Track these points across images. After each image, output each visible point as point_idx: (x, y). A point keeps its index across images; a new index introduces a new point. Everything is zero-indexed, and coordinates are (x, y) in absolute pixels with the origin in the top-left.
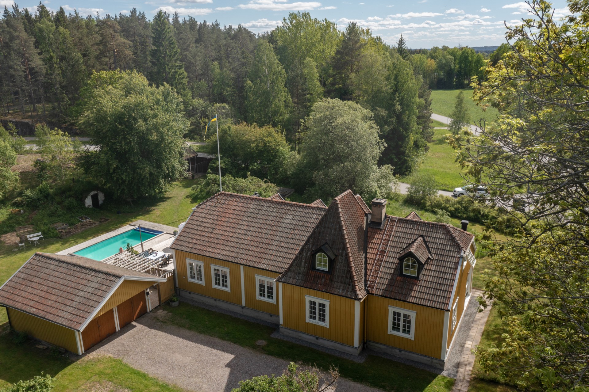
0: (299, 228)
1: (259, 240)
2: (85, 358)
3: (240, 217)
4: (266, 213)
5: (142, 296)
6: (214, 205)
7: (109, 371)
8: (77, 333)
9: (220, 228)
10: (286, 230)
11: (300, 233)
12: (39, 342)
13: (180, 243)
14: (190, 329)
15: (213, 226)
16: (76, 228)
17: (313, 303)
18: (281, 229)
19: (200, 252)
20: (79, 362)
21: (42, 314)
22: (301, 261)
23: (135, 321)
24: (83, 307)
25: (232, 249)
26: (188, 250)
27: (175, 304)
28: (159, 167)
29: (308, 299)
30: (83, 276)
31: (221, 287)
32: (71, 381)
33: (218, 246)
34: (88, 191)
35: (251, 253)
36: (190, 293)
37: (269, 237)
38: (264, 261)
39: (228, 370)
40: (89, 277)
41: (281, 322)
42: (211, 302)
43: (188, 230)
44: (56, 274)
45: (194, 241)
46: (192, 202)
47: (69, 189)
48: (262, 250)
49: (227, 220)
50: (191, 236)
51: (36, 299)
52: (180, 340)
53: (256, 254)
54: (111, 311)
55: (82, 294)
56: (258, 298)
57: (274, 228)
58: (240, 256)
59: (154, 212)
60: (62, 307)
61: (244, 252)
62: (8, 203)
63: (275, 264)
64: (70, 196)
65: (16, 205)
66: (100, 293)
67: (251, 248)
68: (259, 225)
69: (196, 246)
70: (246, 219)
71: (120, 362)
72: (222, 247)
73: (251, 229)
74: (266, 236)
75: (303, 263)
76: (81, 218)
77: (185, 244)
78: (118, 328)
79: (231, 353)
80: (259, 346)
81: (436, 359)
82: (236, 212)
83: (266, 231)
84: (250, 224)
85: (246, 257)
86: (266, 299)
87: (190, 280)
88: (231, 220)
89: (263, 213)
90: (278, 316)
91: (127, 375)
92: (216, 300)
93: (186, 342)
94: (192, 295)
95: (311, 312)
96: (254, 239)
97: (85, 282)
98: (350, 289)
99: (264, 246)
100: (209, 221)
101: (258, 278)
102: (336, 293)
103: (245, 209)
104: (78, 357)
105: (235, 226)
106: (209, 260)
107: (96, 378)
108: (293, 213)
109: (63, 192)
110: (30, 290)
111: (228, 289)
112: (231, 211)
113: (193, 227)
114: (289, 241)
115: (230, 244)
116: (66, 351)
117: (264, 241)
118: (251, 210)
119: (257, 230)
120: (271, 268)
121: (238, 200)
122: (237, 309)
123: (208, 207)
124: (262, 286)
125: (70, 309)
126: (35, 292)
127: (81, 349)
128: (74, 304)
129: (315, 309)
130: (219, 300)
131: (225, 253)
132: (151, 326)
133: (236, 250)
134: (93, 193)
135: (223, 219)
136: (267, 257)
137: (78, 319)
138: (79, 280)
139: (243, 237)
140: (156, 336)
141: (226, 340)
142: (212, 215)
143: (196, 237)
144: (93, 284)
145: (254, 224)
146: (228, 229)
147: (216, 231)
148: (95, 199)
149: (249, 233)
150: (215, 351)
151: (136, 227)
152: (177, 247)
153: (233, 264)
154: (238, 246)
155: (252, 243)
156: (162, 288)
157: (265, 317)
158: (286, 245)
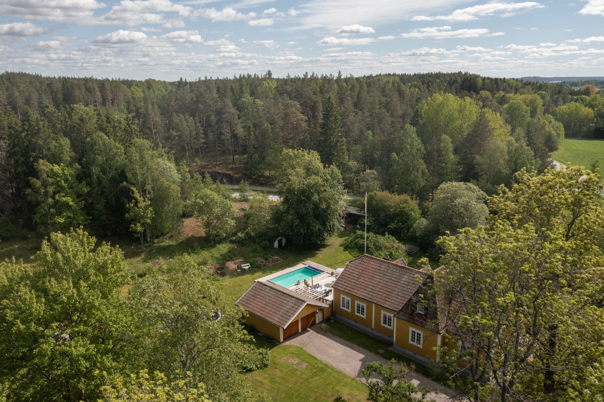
0: (411, 285)
1: (386, 289)
2: (284, 344)
3: (375, 273)
4: (392, 272)
5: (313, 314)
6: (360, 262)
7: (297, 353)
8: (281, 328)
9: (363, 278)
10: (403, 285)
11: (411, 288)
12: (259, 332)
13: (338, 284)
14: (340, 337)
15: (358, 276)
16: (269, 262)
17: (413, 332)
18: (400, 284)
19: (349, 292)
20: (280, 345)
21: (263, 316)
22: (409, 306)
23: (309, 328)
24: (285, 316)
25: (369, 293)
26: (343, 289)
27: (332, 321)
28: (324, 224)
29: (411, 329)
30: (284, 298)
31: (360, 315)
32: (278, 355)
33: (361, 290)
34: (277, 237)
35: (380, 297)
37: (392, 288)
38: (387, 303)
39: (361, 363)
40: (288, 300)
41: (394, 341)
42: (353, 323)
43: (343, 277)
44: (270, 295)
45: (346, 284)
46: (344, 250)
47: (265, 234)
48: (387, 296)
49: (367, 273)
50: (345, 281)
51: (260, 308)
52: (335, 342)
53: (383, 298)
54: (298, 320)
55: (284, 308)
56: (382, 324)
57: (396, 283)
58: (373, 297)
59: (318, 255)
60: (274, 314)
61: (376, 295)
62: (228, 240)
63: (394, 305)
64: (265, 239)
65: (232, 242)
66: (294, 309)
67: (380, 294)
68: (387, 280)
69: (347, 288)
70: (379, 274)
71: (302, 349)
72: (363, 291)
73: (382, 281)
74: (390, 287)
76: (272, 255)
77: (341, 285)
78: (300, 331)
79: (363, 354)
80: (379, 353)
82: (373, 269)
83: (391, 284)
84: (381, 278)
85: (377, 299)
86: (386, 326)
87: (342, 308)
88: (370, 274)
89: (390, 272)
90: (393, 337)
91: (306, 356)
92: (356, 322)
93: (338, 344)
94: (342, 317)
95: (412, 337)
96: (383, 288)
97: (285, 302)
99: (388, 293)
100: (357, 273)
101: (383, 312)
103: (379, 268)
104: (280, 343)
105: (372, 278)
106: (354, 297)
107: (290, 355)
108: (408, 274)
109: (261, 236)
110: (256, 302)
111: (364, 317)
112: (370, 268)
113: (346, 275)
114: (404, 292)
115: (368, 289)
116: (274, 339)
117: (389, 290)
118: (383, 269)
119: (385, 282)
120: (391, 308)
121: (375, 261)
122: (369, 330)
123: (356, 264)
124: (385, 317)
125: (278, 316)
126: (259, 304)
127: (282, 339)
128: (280, 314)
129: (415, 336)
130: (359, 323)
131: (364, 294)
132: (318, 332)
133: (371, 294)
134: (279, 238)
135: (365, 273)
136: (389, 300)
137: (283, 322)
138: (282, 300)
139: (376, 286)
140: (321, 338)
141: (361, 347)
142: (358, 269)
143: (348, 282)
144: (290, 304)
145: (383, 279)
146: (367, 279)
147: (360, 280)
148: (280, 242)
149: (380, 284)
150: (354, 352)
151: (306, 266)
152: (336, 287)
153: (369, 302)
154: (372, 291)
155: (382, 291)
156: (325, 310)
157: (385, 337)
158: (402, 295)
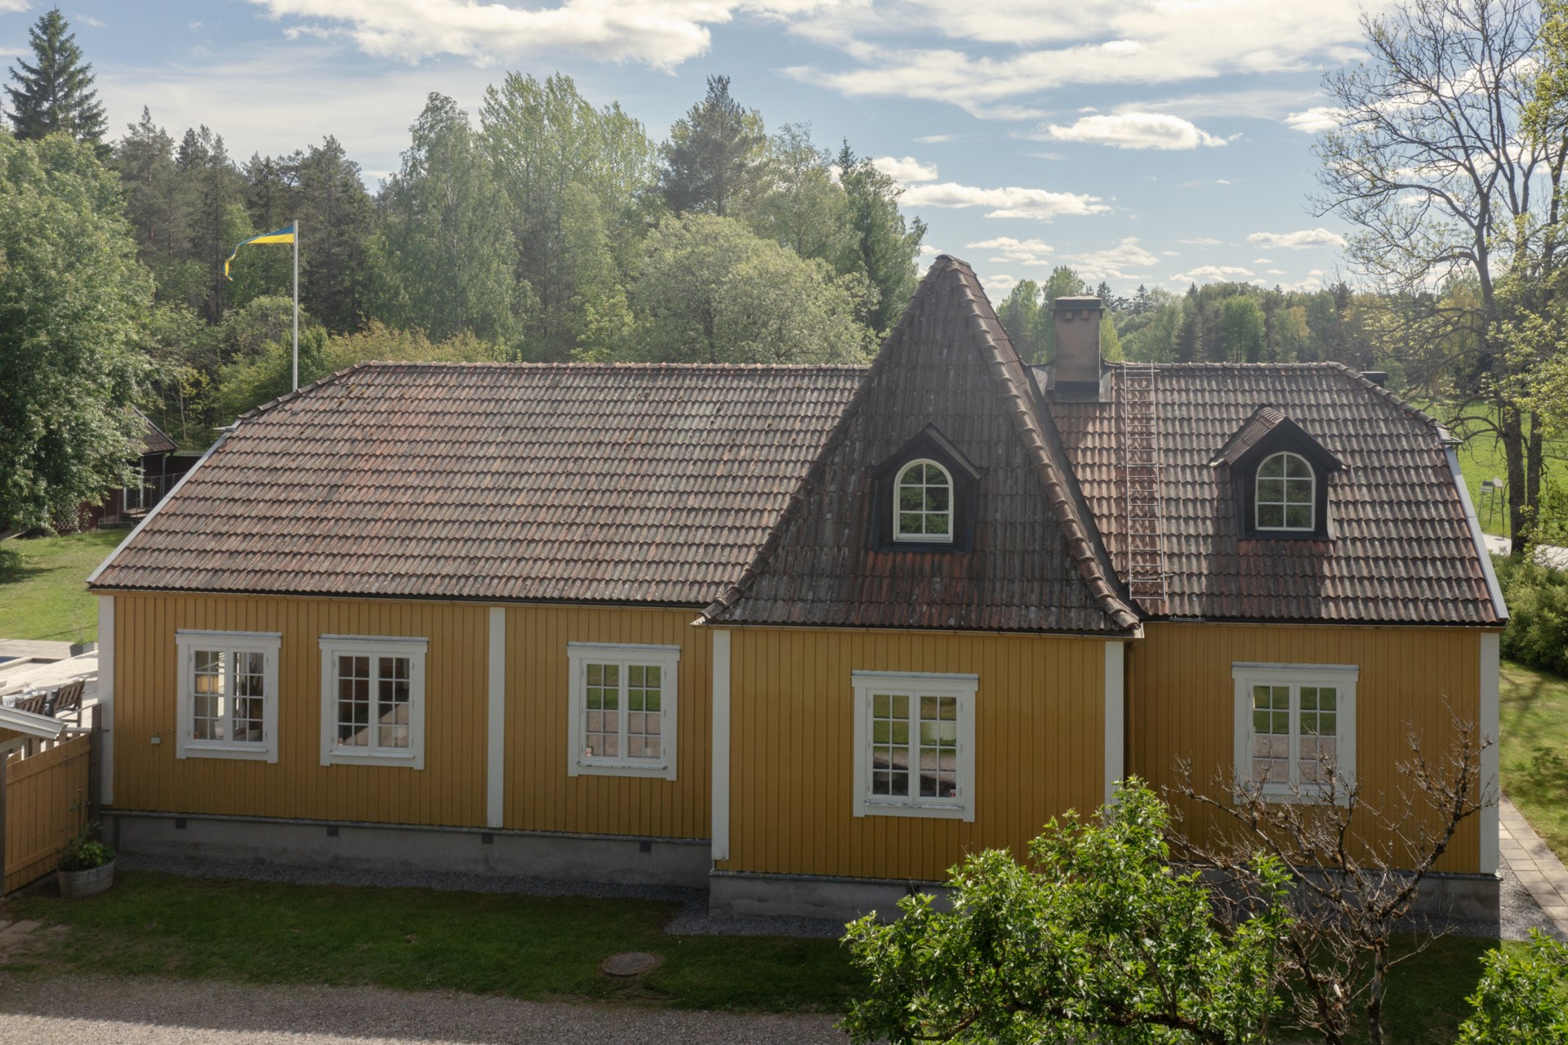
0: (753, 439)
6: (334, 405)
9: (371, 480)
10: (699, 454)
13: (151, 561)
15: (332, 478)
17: (890, 709)
18: (674, 453)
22: (820, 519)
25: (439, 549)
27: (92, 879)
29: (867, 687)
31: (368, 752)
36: (181, 823)
37: (622, 483)
41: (721, 846)
42: (311, 843)
48: (598, 535)
49: (403, 449)
56: (580, 764)
57: (638, 452)
58: (482, 568)
61: (507, 550)
69: (241, 563)
72: (385, 548)
73: (528, 467)
75: (829, 530)
77: (180, 562)
80: (625, 980)
81: (1458, 877)
82: (442, 421)
83: (604, 467)
84: (519, 451)
85: (521, 571)
86: (619, 763)
87: (188, 745)
88: (422, 451)
92: (333, 831)
94: (195, 830)
95: (879, 761)
96: (551, 498)
98: (1075, 596)
99: (601, 518)
100: (311, 463)
101: (584, 659)
102: (1014, 624)
105: (444, 465)
106: (314, 615)
108: (713, 396)
111: (410, 753)
112: (418, 420)
113: (224, 492)
115: (426, 531)
117: (600, 500)
118: (519, 407)
119: (554, 467)
120: (653, 593)
122: (458, 852)
123: (302, 418)
124: (599, 696)
129: (901, 734)
130: (357, 825)
133: (464, 550)
136: (620, 553)
139: (492, 499)
141: (428, 987)
142: (323, 440)
145: (537, 452)
146: (411, 481)
147: (348, 496)
149: (519, 483)
155: (544, 516)
157: (614, 861)
